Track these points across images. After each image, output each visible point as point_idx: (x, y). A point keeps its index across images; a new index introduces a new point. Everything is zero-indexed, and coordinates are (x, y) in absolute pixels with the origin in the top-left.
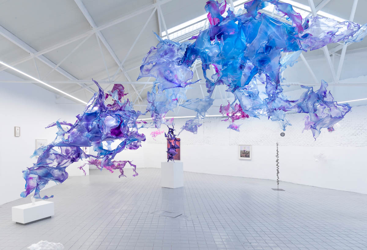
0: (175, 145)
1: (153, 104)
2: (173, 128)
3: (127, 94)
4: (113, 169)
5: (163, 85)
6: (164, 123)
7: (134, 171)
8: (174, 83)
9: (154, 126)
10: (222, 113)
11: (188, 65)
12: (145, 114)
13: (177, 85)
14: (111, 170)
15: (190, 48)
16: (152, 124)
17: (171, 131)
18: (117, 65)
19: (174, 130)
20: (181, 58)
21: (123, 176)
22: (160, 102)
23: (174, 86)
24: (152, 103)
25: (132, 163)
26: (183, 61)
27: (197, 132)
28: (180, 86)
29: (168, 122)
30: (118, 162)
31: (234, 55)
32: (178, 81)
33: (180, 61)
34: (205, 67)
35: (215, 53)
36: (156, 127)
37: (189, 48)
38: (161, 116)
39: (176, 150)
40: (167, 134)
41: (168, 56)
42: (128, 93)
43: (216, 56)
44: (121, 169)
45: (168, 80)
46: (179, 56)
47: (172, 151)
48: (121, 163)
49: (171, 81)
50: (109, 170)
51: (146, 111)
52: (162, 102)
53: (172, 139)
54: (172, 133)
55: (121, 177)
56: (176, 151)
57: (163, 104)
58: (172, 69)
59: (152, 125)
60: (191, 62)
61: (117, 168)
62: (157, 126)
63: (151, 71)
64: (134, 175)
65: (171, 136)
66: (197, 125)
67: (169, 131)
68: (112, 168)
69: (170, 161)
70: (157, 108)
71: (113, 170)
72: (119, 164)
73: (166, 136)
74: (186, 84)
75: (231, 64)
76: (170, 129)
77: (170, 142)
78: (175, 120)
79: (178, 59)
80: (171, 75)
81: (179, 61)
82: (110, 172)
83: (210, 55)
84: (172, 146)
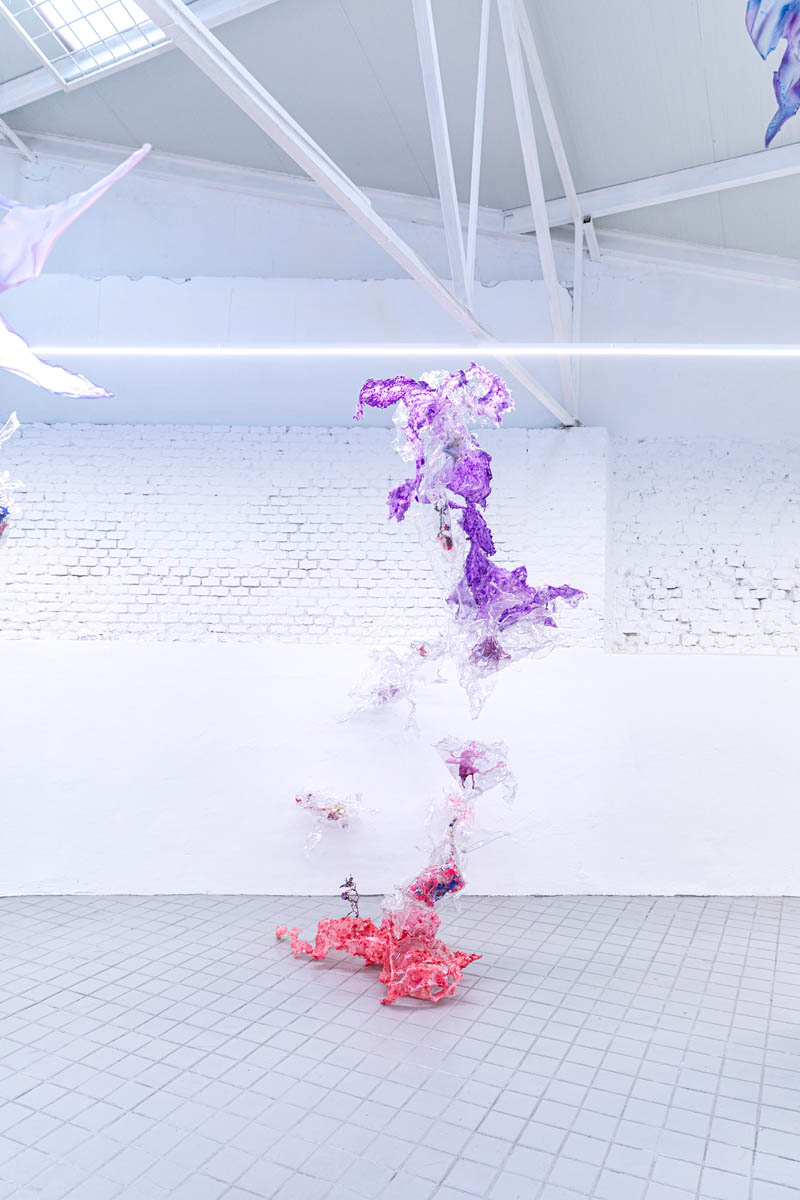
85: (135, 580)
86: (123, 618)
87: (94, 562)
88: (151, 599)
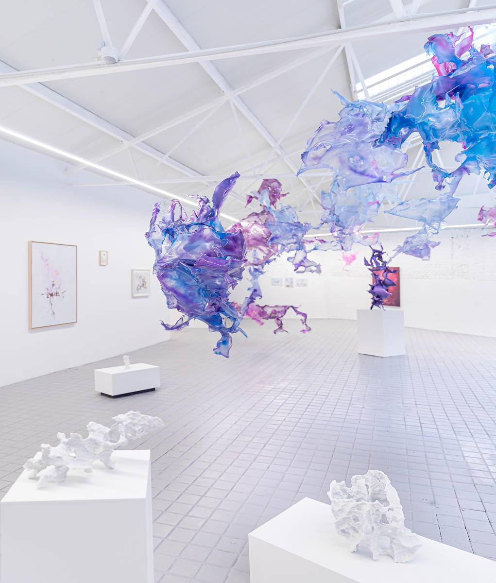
0: (386, 280)
1: (332, 212)
2: (381, 250)
3: (287, 195)
4: (263, 318)
5: (348, 181)
6: (358, 242)
7: (303, 323)
8: (367, 175)
9: (340, 247)
10: (485, 222)
11: (394, 145)
12: (318, 228)
13: (374, 180)
14: (259, 321)
15: (398, 116)
16: (334, 244)
17: (378, 254)
18: (270, 146)
19: (383, 253)
20: (378, 135)
21: (282, 332)
22: (348, 207)
23: (369, 181)
24: (329, 209)
25: (298, 310)
26: (382, 140)
27: (429, 257)
28: (381, 181)
29: (367, 240)
30: (272, 307)
31: (488, 124)
32: (378, 173)
33: (377, 140)
34: (430, 148)
35: (447, 123)
36: (342, 248)
37: (395, 117)
38: (352, 230)
39: (388, 288)
40: (368, 260)
41: (353, 133)
42: (288, 193)
43: (448, 127)
44: (278, 319)
45: (355, 172)
46: (376, 133)
47: (380, 290)
48: (277, 309)
49: (362, 173)
50: (254, 321)
51: (320, 222)
52: (352, 207)
53: (379, 270)
54: (380, 258)
55: (279, 333)
56: (387, 290)
57: (352, 210)
58: (363, 154)
59: (335, 246)
60: (401, 140)
61: (270, 317)
62: (344, 248)
63: (322, 159)
64: (303, 331)
65: (377, 263)
66: (430, 245)
67: (373, 255)
68: (261, 316)
69: (375, 307)
70: (340, 218)
71: (263, 320)
72: (275, 311)
73: (366, 263)
74: (395, 177)
75: (485, 138)
76: (374, 251)
77: (375, 275)
78: (380, 235)
79: (372, 137)
80: (362, 163)
81: (374, 139)
82: (258, 324)
83: (438, 126)
84: (380, 281)
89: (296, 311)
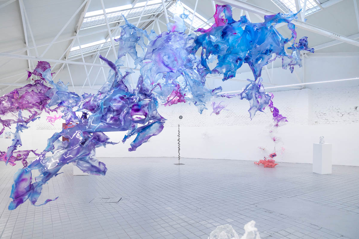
44: (24, 160)
61: (18, 160)
72: (20, 155)
85: (235, 117)
86: (234, 122)
87: (229, 115)
88: (237, 120)
89: (35, 153)
